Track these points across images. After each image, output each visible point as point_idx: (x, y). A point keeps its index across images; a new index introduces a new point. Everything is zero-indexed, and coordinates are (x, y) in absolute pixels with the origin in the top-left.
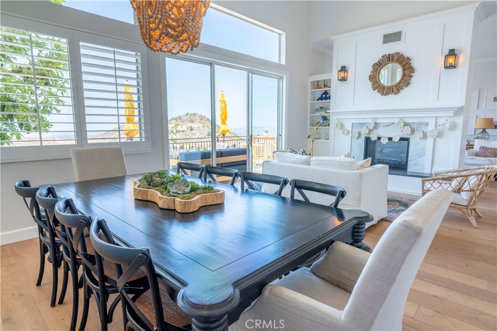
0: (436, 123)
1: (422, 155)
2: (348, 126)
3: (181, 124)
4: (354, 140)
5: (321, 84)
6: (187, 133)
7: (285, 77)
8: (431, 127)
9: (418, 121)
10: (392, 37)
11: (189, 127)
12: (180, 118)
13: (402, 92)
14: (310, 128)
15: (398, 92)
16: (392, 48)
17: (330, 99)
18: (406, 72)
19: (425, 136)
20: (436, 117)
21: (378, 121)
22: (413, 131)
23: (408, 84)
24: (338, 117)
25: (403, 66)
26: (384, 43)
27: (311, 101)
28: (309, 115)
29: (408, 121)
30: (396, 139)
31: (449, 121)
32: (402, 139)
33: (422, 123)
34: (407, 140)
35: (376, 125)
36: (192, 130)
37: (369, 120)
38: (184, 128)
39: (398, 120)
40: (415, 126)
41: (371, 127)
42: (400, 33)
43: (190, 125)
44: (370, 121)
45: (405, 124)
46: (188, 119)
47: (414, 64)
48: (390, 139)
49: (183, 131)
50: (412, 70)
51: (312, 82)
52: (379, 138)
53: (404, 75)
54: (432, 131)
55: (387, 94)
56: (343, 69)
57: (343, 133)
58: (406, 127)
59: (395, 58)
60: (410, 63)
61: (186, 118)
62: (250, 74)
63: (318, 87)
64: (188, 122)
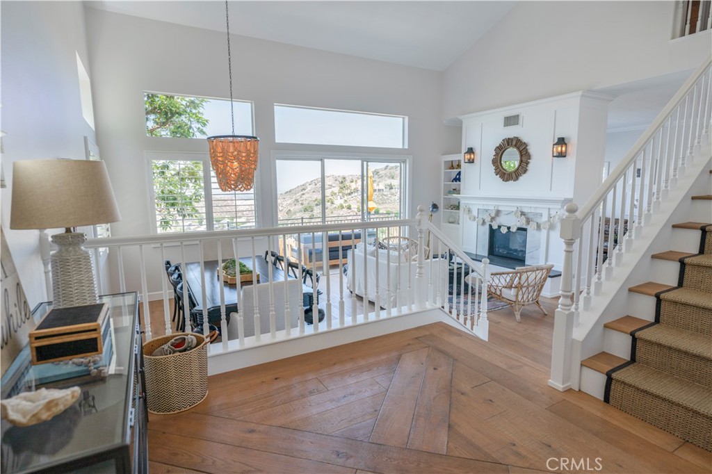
0: (549, 214)
1: (537, 248)
2: (475, 213)
3: (378, 180)
4: (480, 227)
5: (455, 165)
6: (385, 193)
7: (408, 160)
8: (545, 218)
9: (533, 210)
10: (511, 121)
11: (388, 185)
12: (378, 172)
13: (521, 178)
14: (444, 212)
15: (517, 179)
16: (512, 132)
17: (460, 181)
18: (524, 159)
19: (539, 227)
20: (549, 209)
21: (500, 209)
22: (528, 221)
23: (525, 171)
24: (466, 202)
25: (521, 152)
26: (505, 126)
27: (444, 181)
28: (442, 196)
29: (525, 210)
30: (514, 230)
31: (558, 213)
32: (519, 229)
33: (537, 214)
34: (525, 230)
35: (498, 213)
36: (391, 188)
37: (491, 206)
38: (381, 186)
39: (516, 209)
40: (530, 216)
41: (493, 215)
42: (517, 117)
43: (389, 181)
44: (492, 208)
45: (523, 214)
46: (388, 174)
47: (531, 150)
48: (509, 228)
49: (379, 190)
50: (529, 157)
51: (445, 162)
52: (499, 227)
53: (521, 161)
54: (545, 223)
55: (507, 180)
56: (471, 151)
57: (470, 219)
58: (523, 217)
59: (514, 143)
60: (527, 150)
61: (384, 172)
62: (365, 163)
63: (452, 167)
64: (386, 179)
